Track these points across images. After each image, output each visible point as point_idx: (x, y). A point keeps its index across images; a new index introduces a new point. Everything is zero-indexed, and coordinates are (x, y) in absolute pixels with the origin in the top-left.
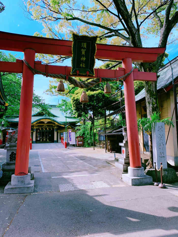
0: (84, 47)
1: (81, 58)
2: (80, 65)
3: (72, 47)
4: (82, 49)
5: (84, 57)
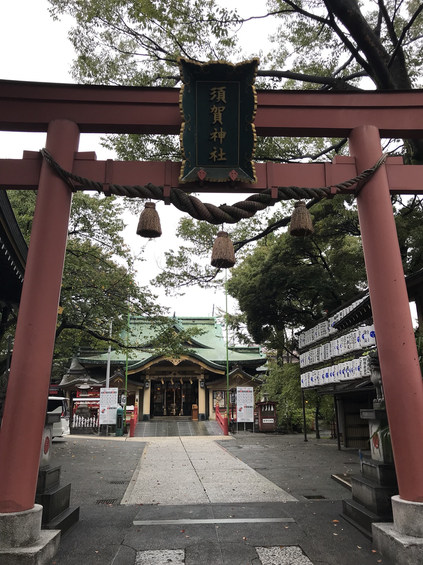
0: (219, 98)
1: (211, 134)
2: (211, 154)
3: (181, 101)
4: (214, 106)
5: (221, 130)
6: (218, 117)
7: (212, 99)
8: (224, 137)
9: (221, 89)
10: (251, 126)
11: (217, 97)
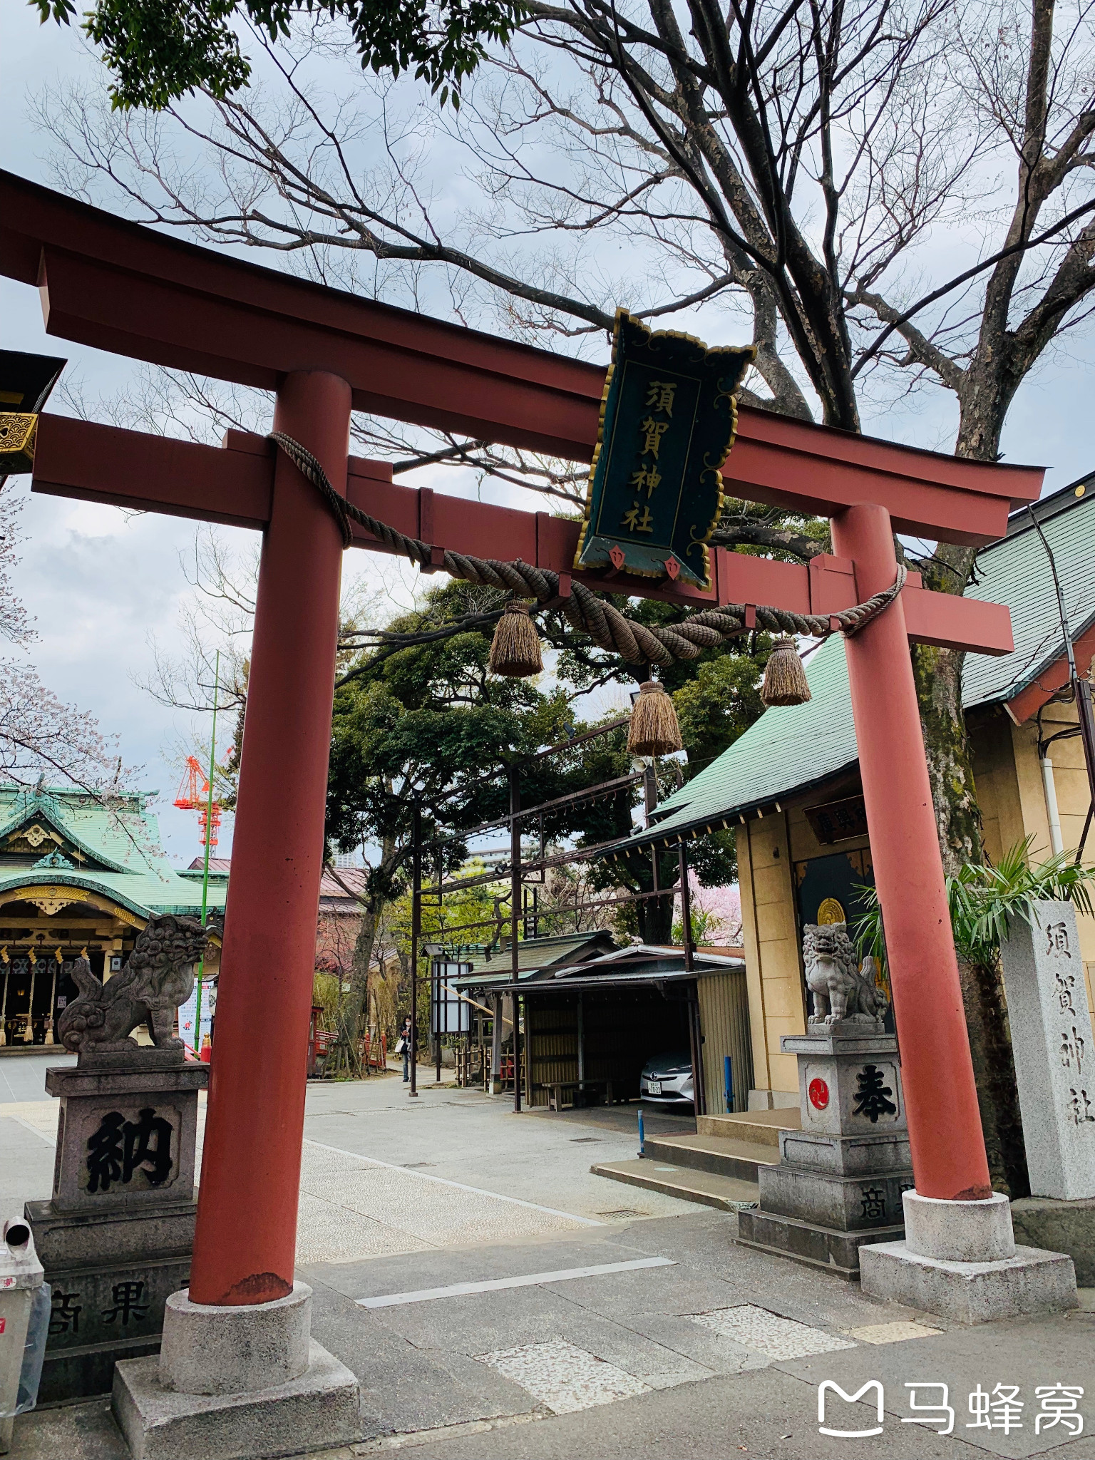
0: (661, 405)
1: (635, 475)
2: (628, 514)
3: (605, 398)
4: (650, 418)
5: (654, 470)
6: (653, 444)
7: (649, 403)
8: (655, 486)
9: (669, 386)
10: (716, 475)
11: (658, 401)
